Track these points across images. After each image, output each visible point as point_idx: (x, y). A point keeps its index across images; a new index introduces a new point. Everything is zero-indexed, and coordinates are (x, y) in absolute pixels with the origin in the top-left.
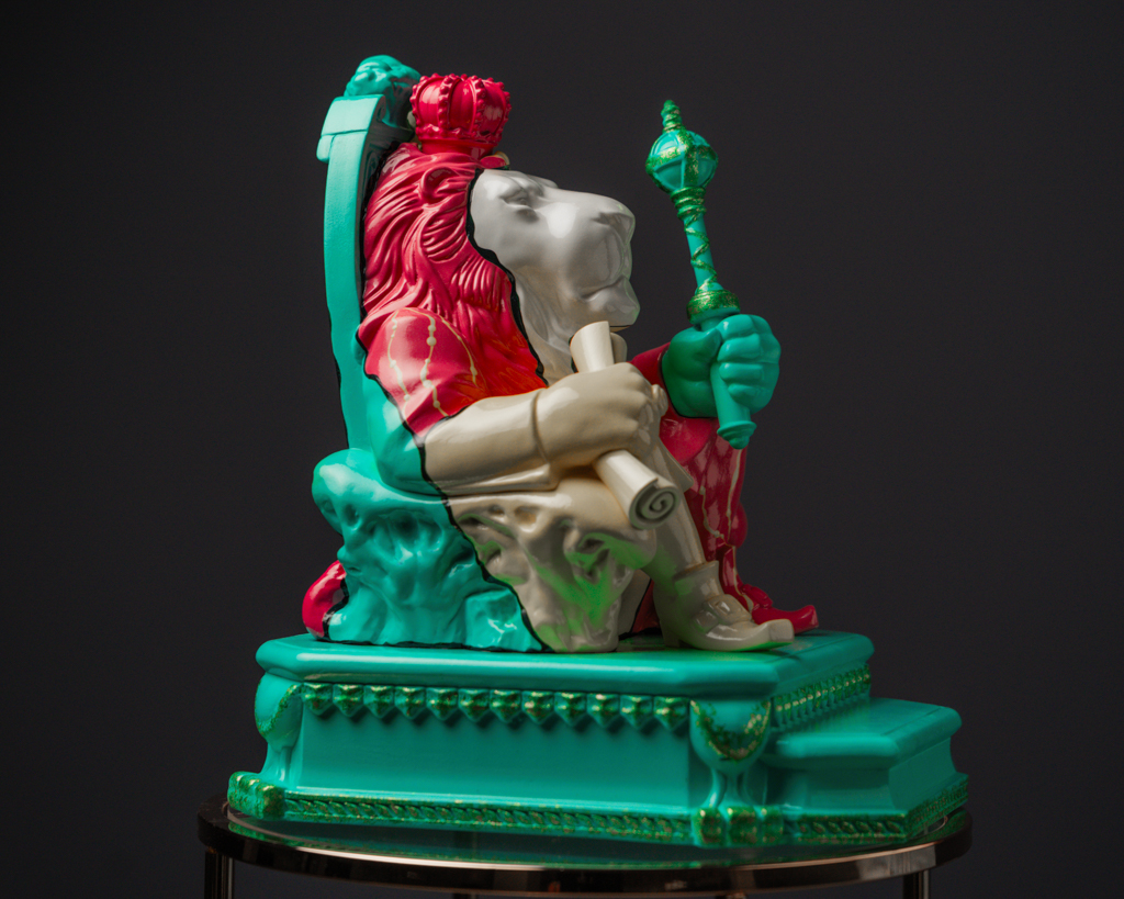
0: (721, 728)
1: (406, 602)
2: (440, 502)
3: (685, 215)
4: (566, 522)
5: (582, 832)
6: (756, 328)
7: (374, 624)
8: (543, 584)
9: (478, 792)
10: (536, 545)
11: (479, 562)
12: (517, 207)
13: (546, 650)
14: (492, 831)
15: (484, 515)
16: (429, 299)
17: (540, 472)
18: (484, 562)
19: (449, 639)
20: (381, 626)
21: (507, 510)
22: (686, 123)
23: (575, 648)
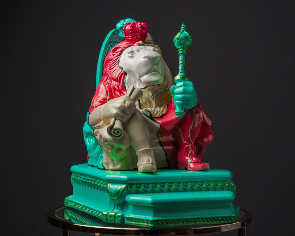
0: (111, 191)
3: (179, 54)
6: (184, 85)
12: (130, 55)
15: (97, 134)
16: (108, 80)
17: (101, 123)
23: (109, 169)
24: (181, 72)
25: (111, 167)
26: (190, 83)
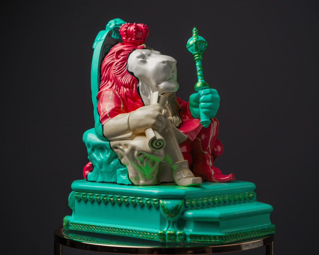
0: (167, 208)
1: (101, 170)
2: (108, 143)
3: (196, 60)
4: (134, 148)
5: (134, 236)
6: (211, 92)
7: (96, 176)
8: (132, 166)
9: (112, 224)
10: (128, 155)
11: (119, 160)
12: (140, 59)
13: (133, 184)
14: (114, 234)
15: (118, 146)
16: (114, 87)
17: (130, 134)
18: (120, 159)
19: (112, 181)
20: (98, 177)
21: (122, 145)
22: (199, 33)
23: (141, 184)
24: (201, 79)
25: (142, 182)
26: (214, 90)
